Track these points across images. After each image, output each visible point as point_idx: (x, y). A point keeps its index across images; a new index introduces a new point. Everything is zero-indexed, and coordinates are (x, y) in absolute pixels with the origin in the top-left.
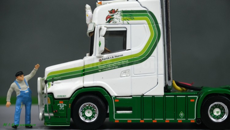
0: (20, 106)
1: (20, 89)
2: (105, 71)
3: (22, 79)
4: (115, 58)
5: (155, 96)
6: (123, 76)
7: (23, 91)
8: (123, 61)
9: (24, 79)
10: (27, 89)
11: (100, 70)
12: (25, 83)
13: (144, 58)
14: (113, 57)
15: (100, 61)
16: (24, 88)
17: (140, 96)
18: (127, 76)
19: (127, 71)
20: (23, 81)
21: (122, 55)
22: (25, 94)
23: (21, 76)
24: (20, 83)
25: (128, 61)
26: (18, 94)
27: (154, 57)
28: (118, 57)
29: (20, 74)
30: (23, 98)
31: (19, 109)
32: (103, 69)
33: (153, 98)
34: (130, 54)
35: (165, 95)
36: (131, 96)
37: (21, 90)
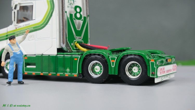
0: (13, 65)
1: (13, 50)
2: (19, 36)
3: (14, 42)
4: (25, 26)
5: (50, 55)
6: (30, 39)
7: (15, 53)
8: (30, 28)
9: (17, 42)
10: (19, 51)
11: (16, 35)
12: (17, 46)
13: (43, 26)
14: (24, 26)
15: (16, 28)
16: (16, 50)
17: (40, 55)
18: (32, 40)
19: (32, 36)
20: (16, 44)
21: (29, 24)
22: (17, 55)
23: (13, 40)
24: (13, 46)
25: (33, 28)
26: (11, 55)
27: (49, 25)
28: (27, 26)
29: (13, 38)
30: (16, 58)
31: (12, 67)
32: (18, 34)
33: (49, 57)
34: (34, 23)
35: (57, 55)
36: (35, 55)
37: (14, 52)
